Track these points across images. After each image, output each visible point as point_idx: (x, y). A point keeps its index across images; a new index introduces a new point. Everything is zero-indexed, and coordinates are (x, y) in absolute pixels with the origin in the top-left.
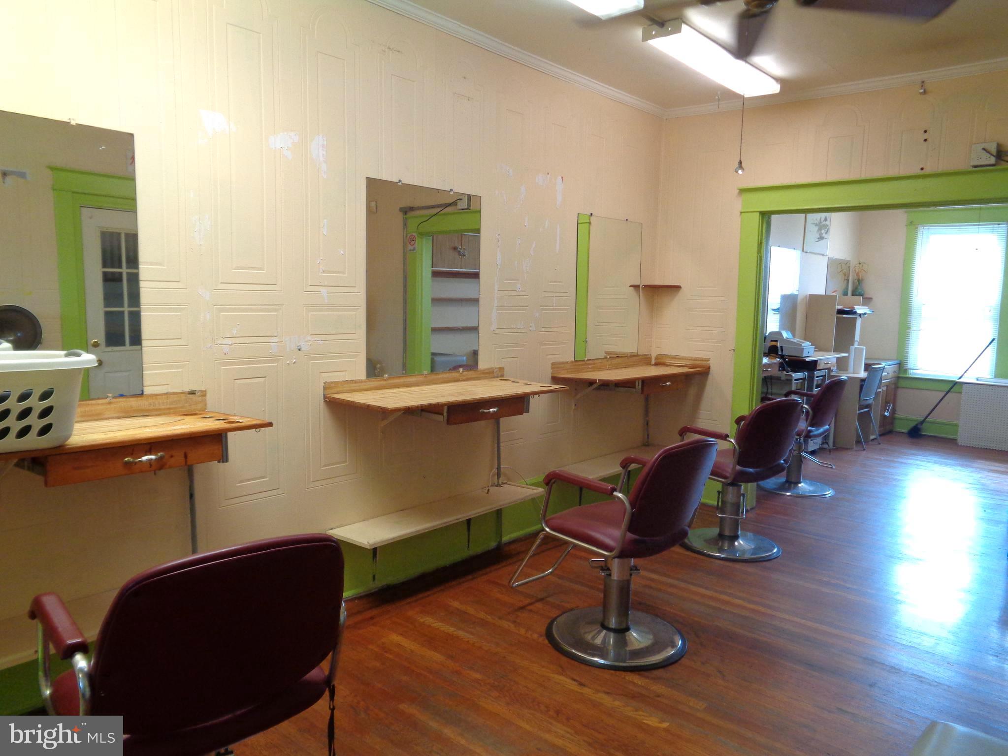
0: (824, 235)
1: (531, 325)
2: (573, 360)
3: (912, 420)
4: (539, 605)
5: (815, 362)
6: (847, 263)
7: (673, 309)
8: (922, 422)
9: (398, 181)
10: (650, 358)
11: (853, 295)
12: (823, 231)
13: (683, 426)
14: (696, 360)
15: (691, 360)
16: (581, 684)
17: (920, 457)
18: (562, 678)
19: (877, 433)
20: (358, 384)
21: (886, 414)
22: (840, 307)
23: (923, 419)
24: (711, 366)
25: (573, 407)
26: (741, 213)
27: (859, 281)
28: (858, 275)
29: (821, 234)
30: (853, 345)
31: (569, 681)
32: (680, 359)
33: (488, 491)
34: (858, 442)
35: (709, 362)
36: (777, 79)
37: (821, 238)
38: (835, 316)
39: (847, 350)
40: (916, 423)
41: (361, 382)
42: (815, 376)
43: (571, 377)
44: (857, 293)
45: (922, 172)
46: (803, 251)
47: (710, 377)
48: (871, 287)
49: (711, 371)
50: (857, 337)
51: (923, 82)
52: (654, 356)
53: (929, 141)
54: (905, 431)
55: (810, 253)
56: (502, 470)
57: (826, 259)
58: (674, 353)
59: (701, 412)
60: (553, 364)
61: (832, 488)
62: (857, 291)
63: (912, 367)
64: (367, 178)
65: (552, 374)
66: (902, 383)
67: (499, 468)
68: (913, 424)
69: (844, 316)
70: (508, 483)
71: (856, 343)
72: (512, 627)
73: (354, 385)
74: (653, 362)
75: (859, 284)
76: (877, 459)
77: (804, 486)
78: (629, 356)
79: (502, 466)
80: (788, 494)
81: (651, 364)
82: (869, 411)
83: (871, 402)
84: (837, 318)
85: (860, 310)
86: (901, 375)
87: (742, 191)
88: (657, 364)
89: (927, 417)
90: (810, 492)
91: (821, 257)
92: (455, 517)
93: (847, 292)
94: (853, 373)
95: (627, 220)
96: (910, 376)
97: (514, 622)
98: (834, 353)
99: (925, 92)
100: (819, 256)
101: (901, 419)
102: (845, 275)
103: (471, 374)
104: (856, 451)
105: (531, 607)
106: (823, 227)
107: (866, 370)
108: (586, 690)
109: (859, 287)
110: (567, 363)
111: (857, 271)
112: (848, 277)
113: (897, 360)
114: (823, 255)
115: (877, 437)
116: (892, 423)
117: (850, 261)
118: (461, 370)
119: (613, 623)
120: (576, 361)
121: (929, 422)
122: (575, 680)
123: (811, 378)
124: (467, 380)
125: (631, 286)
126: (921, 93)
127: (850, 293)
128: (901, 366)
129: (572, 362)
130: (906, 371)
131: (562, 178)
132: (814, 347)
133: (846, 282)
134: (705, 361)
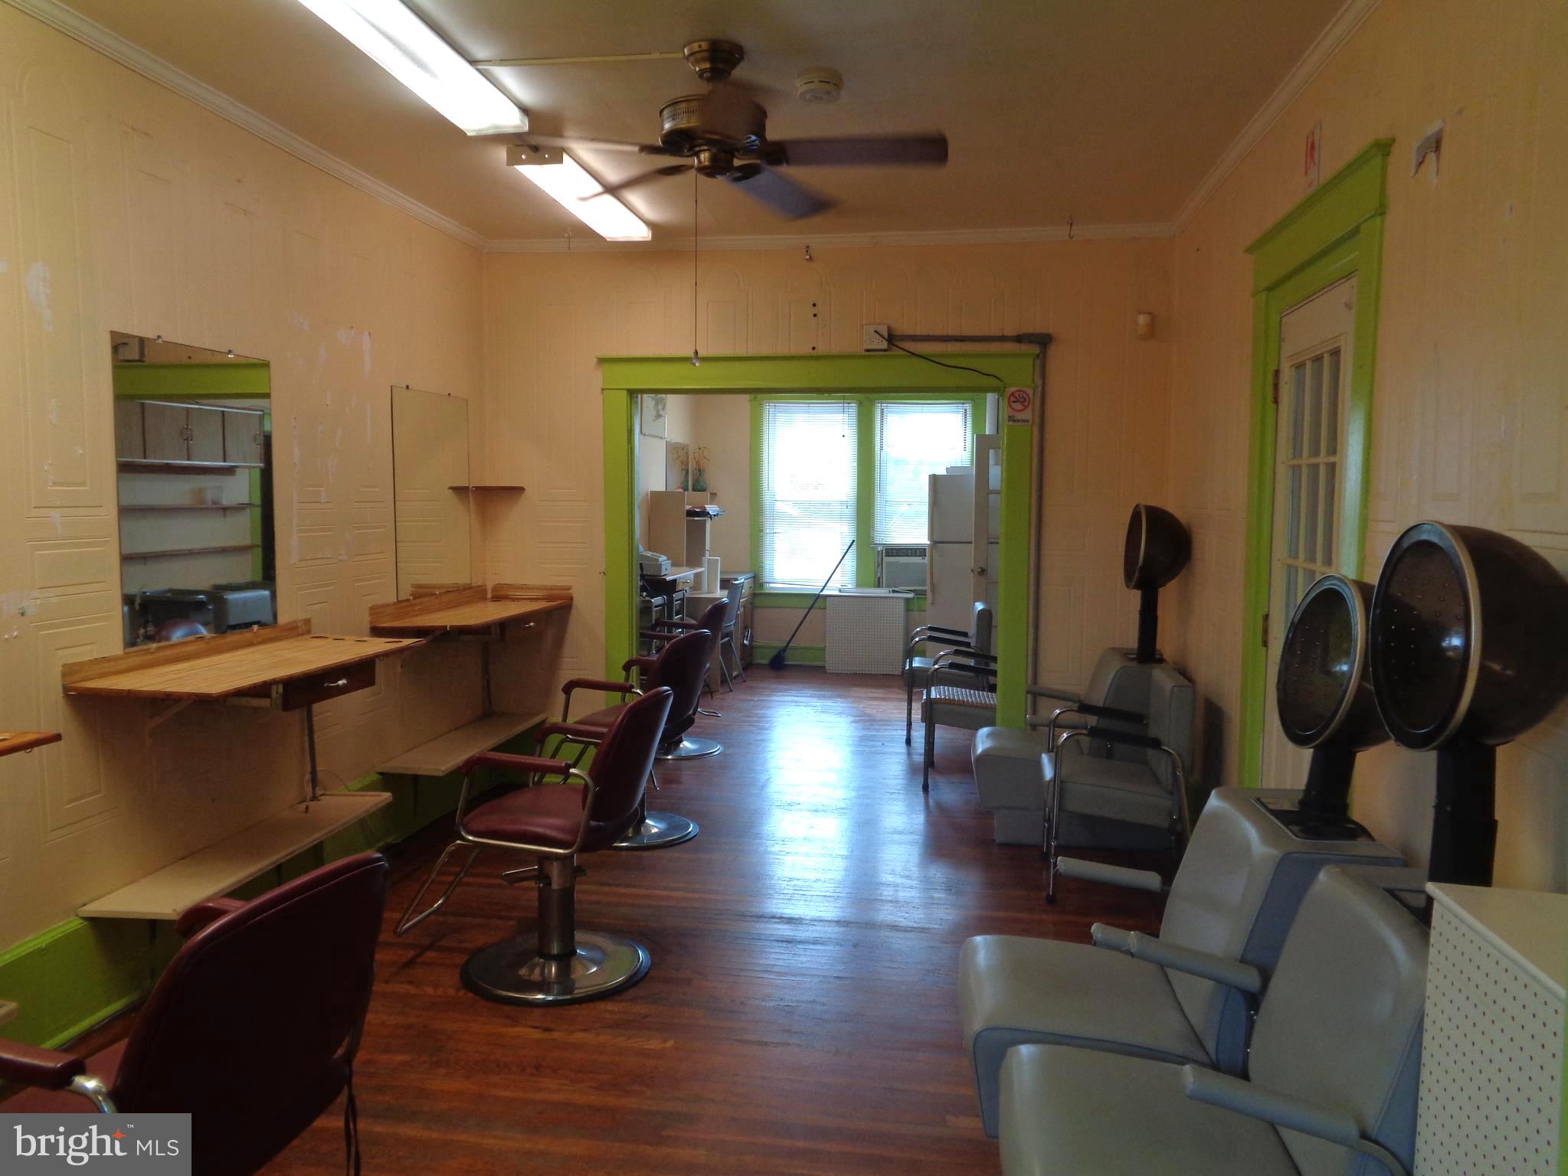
0: (661, 412)
1: (341, 552)
2: (396, 600)
3: (774, 648)
4: (430, 954)
5: (675, 581)
6: (683, 448)
7: (514, 520)
8: (784, 649)
9: (155, 337)
10: (485, 590)
11: (694, 490)
12: (660, 407)
13: (569, 680)
14: (552, 588)
15: (546, 589)
16: (546, 1030)
17: (794, 693)
18: (518, 1029)
19: (740, 667)
20: (112, 663)
21: (745, 642)
22: (688, 507)
23: (785, 645)
24: (574, 596)
25: (399, 670)
26: (603, 389)
27: (700, 471)
28: (698, 463)
29: (658, 411)
30: (704, 556)
31: (528, 1030)
32: (530, 589)
33: (307, 808)
34: (724, 681)
35: (571, 591)
36: (648, 223)
37: (659, 416)
38: (685, 519)
39: (699, 564)
40: (778, 650)
41: (116, 659)
42: (675, 599)
43: (398, 625)
44: (699, 488)
45: (814, 353)
46: (641, 433)
47: (574, 611)
48: (715, 478)
49: (575, 602)
50: (708, 547)
51: (808, 247)
52: (490, 586)
53: (819, 315)
54: (766, 662)
55: (649, 435)
56: (320, 775)
57: (664, 442)
58: (520, 582)
59: (565, 660)
60: (371, 608)
61: (719, 743)
62: (698, 487)
63: (768, 580)
64: (111, 332)
65: (371, 623)
66: (758, 601)
67: (314, 772)
68: (774, 653)
69: (696, 518)
70: (327, 792)
71: (707, 553)
72: (412, 990)
73: (106, 665)
74: (489, 595)
75: (700, 475)
76: (751, 700)
77: (687, 745)
78: (461, 588)
79: (318, 769)
80: (669, 757)
81: (486, 599)
82: (729, 640)
83: (732, 628)
84: (688, 521)
85: (712, 509)
86: (756, 592)
87: (602, 361)
88: (498, 598)
89: (789, 642)
90: (694, 750)
91: (659, 440)
92: (284, 853)
93: (687, 486)
94: (708, 593)
95: (449, 394)
96: (767, 591)
97: (410, 982)
98: (687, 568)
99: (811, 258)
100: (656, 439)
101: (760, 647)
102: (682, 463)
103: (266, 632)
104: (722, 694)
105: (419, 960)
106: (660, 405)
107: (722, 588)
108: (556, 1035)
109: (700, 479)
110: (388, 605)
111: (697, 458)
112: (687, 465)
113: (750, 572)
114: (661, 438)
115: (740, 672)
116: (751, 655)
117: (688, 445)
118: (255, 627)
119: (555, 949)
120: (399, 602)
121: (795, 648)
122: (535, 1027)
123: (670, 601)
124: (264, 642)
125: (452, 488)
126: (807, 259)
127: (690, 487)
128: (757, 580)
129: (395, 604)
130: (761, 585)
131: (369, 334)
132: (670, 561)
133: (684, 473)
134: (565, 589)
